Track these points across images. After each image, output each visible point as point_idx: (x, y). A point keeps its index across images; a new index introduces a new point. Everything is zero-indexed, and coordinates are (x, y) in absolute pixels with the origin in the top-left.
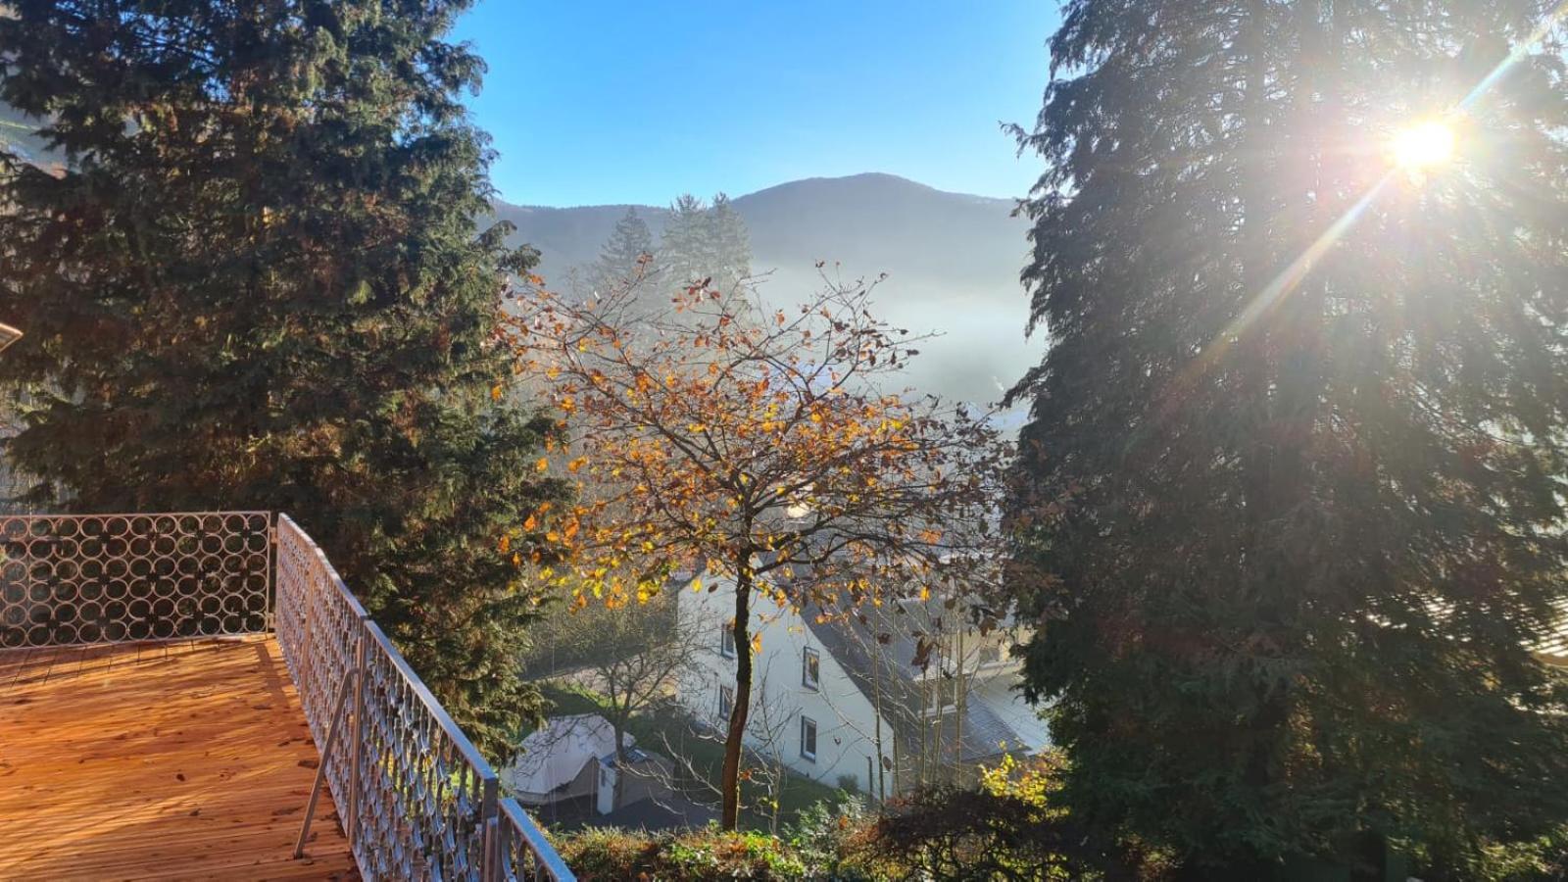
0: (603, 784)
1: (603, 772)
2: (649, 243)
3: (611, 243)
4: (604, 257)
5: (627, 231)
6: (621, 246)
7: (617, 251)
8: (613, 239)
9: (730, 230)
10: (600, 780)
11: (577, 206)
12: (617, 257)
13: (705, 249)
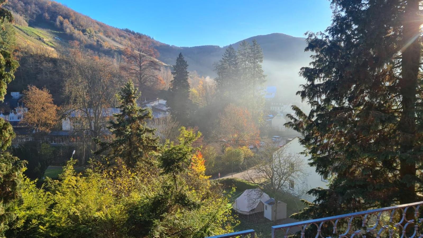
0: (266, 209)
1: (266, 206)
2: (235, 54)
3: (225, 55)
4: (223, 59)
5: (229, 51)
6: (227, 55)
7: (226, 57)
8: (225, 53)
9: (257, 49)
10: (265, 208)
11: (195, 46)
12: (227, 58)
13: (250, 55)
